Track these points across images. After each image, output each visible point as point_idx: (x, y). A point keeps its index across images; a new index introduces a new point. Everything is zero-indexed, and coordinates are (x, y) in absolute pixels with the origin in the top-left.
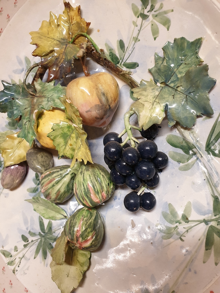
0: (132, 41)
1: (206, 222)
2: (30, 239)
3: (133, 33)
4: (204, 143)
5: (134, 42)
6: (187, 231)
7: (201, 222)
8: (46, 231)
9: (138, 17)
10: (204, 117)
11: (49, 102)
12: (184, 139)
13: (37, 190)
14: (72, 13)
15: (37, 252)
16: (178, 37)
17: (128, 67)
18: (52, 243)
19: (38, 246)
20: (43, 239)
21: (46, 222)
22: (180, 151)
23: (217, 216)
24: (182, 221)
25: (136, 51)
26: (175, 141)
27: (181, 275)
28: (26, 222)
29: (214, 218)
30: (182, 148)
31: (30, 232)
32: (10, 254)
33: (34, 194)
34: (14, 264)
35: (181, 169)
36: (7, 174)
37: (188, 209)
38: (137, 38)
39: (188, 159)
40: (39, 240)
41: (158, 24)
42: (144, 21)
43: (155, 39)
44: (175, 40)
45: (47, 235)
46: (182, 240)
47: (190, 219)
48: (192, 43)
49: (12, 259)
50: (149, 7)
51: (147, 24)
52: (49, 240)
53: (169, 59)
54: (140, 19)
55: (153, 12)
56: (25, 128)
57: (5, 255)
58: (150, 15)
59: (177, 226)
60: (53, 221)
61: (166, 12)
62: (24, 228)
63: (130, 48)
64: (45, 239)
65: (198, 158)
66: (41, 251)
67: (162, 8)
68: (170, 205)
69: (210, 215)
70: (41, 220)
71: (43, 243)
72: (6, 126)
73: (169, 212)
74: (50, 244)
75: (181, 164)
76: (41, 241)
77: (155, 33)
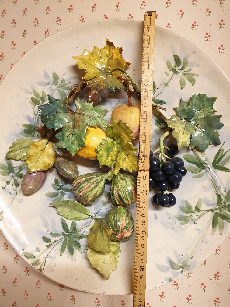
0: (163, 85)
1: (212, 210)
2: (53, 239)
3: (164, 79)
4: (211, 161)
5: (164, 86)
6: (199, 217)
7: (208, 211)
8: (70, 231)
9: (171, 70)
10: (212, 145)
11: (92, 120)
12: (198, 157)
13: (57, 194)
14: (113, 51)
15: (62, 250)
16: (202, 93)
17: (156, 103)
18: (77, 241)
19: (62, 245)
20: (68, 239)
21: (69, 223)
22: (194, 166)
23: (220, 206)
24: (195, 212)
25: (165, 93)
26: (190, 159)
27: (196, 246)
28: (46, 224)
29: (218, 207)
30: (195, 163)
31: (51, 233)
32: (33, 255)
33: (54, 199)
34: (39, 264)
35: (194, 177)
36: (31, 180)
37: (199, 203)
38: (167, 84)
39: (200, 171)
40: (63, 240)
41: (185, 79)
42: (174, 75)
43: (182, 88)
44: (199, 94)
45: (71, 234)
46: (195, 223)
47: (201, 209)
48: (210, 99)
49: (35, 259)
50: (180, 67)
51: (177, 78)
52: (74, 238)
53: (193, 105)
54: (172, 72)
55: (183, 71)
56: (69, 139)
57: (27, 257)
58: (181, 72)
59: (191, 215)
60: (77, 222)
61: (193, 75)
62: (44, 230)
63: (160, 90)
64: (70, 238)
65: (207, 171)
66: (66, 248)
67: (190, 71)
68: (186, 201)
69: (215, 206)
70: (64, 222)
71: (67, 242)
72: (21, 133)
73: (185, 206)
74: (76, 241)
75: (195, 174)
76: (65, 240)
77: (182, 85)
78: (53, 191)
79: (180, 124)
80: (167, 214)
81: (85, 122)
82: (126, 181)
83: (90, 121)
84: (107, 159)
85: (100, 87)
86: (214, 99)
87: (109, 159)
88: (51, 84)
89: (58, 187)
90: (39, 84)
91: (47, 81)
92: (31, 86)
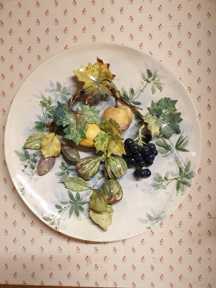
0: (139, 91)
1: (176, 179)
2: (63, 206)
3: (140, 87)
4: (175, 145)
5: (140, 92)
6: (167, 184)
7: (174, 179)
8: (75, 199)
9: (145, 80)
10: (175, 134)
11: (90, 118)
12: (165, 143)
13: (64, 173)
14: (102, 66)
15: (71, 213)
16: (167, 97)
17: (134, 104)
18: (81, 206)
19: (70, 210)
20: (74, 205)
21: (74, 194)
22: (163, 148)
23: (181, 176)
24: (164, 180)
25: (141, 97)
26: (159, 143)
27: (166, 204)
28: (57, 196)
29: (180, 176)
30: (163, 147)
31: (61, 202)
32: (49, 218)
33: (62, 176)
34: (55, 224)
35: (163, 157)
36: (45, 164)
37: (167, 174)
38: (142, 91)
39: (167, 152)
40: (71, 206)
41: (156, 87)
42: (147, 84)
43: (153, 93)
44: (165, 98)
45: (77, 202)
46: (165, 189)
47: (168, 179)
48: (173, 101)
49: (52, 221)
50: (152, 78)
51: (149, 86)
52: (78, 204)
53: (161, 106)
54: (146, 82)
55: (153, 81)
57: (45, 220)
58: (152, 82)
59: (162, 183)
60: (80, 192)
61: (160, 84)
62: (57, 200)
63: (138, 94)
64: (76, 204)
65: (171, 152)
66: (74, 212)
67: (159, 81)
68: (157, 174)
69: (178, 176)
70: (70, 193)
71: (74, 207)
72: (34, 128)
73: (157, 177)
74: (80, 207)
75: (163, 154)
76: (72, 206)
77: (153, 91)
78: (60, 171)
79: (152, 120)
80: (145, 183)
81: (84, 120)
82: (116, 162)
83: (88, 120)
84: (102, 146)
85: (94, 94)
86: (175, 102)
87: (103, 146)
88: (55, 90)
89: (64, 168)
90: (46, 90)
91: (52, 89)
92: (40, 93)
